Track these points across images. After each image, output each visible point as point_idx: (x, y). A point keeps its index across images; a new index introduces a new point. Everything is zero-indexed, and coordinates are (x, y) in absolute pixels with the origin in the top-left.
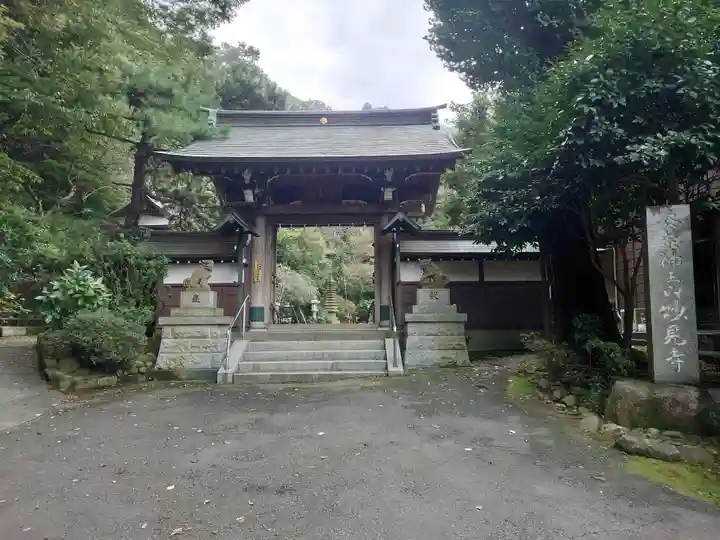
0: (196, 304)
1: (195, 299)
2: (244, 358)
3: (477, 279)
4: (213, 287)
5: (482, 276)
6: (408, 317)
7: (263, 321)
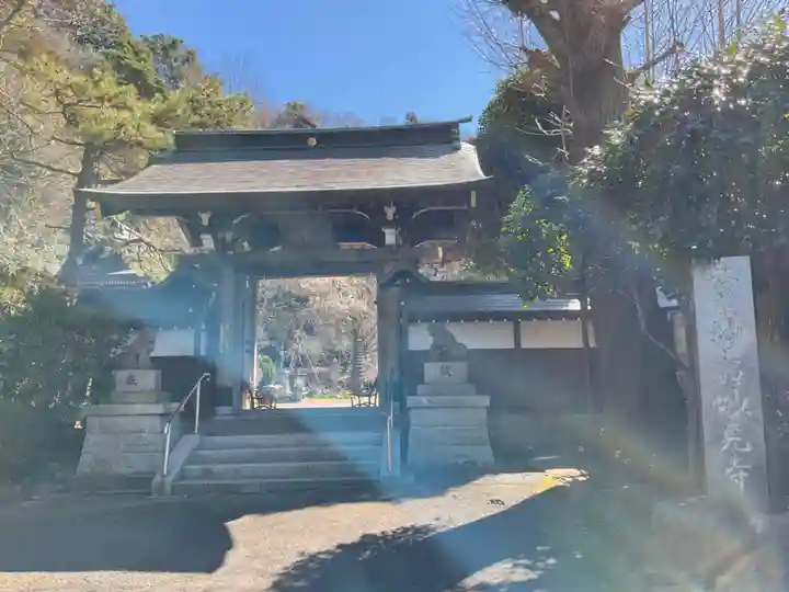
0: (132, 388)
1: (131, 380)
2: (191, 460)
3: (512, 346)
4: (158, 363)
5: (517, 342)
6: (410, 401)
7: (231, 404)
